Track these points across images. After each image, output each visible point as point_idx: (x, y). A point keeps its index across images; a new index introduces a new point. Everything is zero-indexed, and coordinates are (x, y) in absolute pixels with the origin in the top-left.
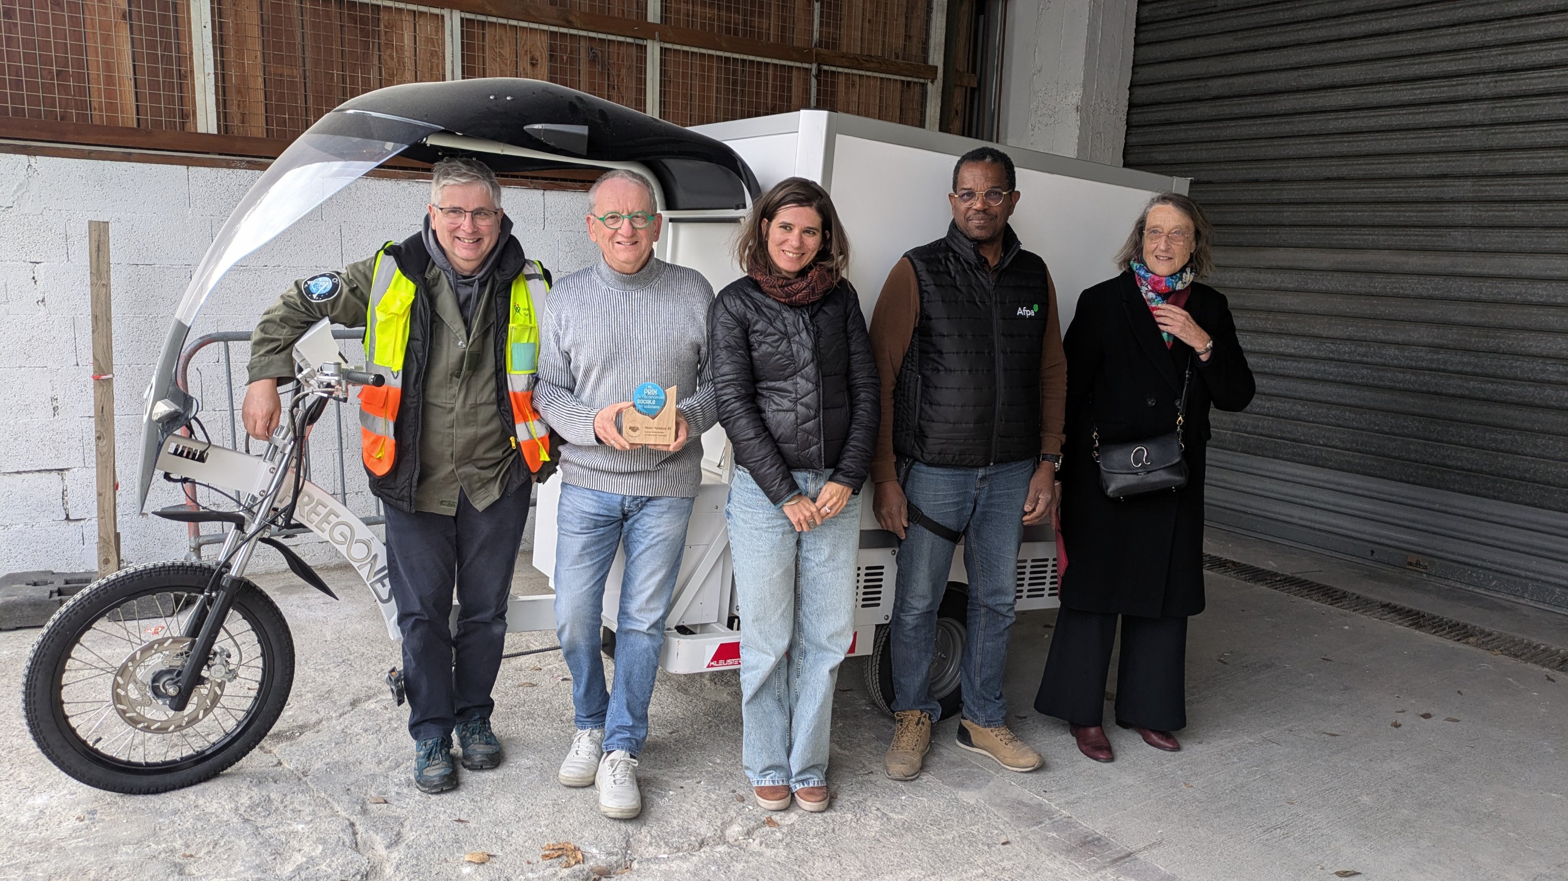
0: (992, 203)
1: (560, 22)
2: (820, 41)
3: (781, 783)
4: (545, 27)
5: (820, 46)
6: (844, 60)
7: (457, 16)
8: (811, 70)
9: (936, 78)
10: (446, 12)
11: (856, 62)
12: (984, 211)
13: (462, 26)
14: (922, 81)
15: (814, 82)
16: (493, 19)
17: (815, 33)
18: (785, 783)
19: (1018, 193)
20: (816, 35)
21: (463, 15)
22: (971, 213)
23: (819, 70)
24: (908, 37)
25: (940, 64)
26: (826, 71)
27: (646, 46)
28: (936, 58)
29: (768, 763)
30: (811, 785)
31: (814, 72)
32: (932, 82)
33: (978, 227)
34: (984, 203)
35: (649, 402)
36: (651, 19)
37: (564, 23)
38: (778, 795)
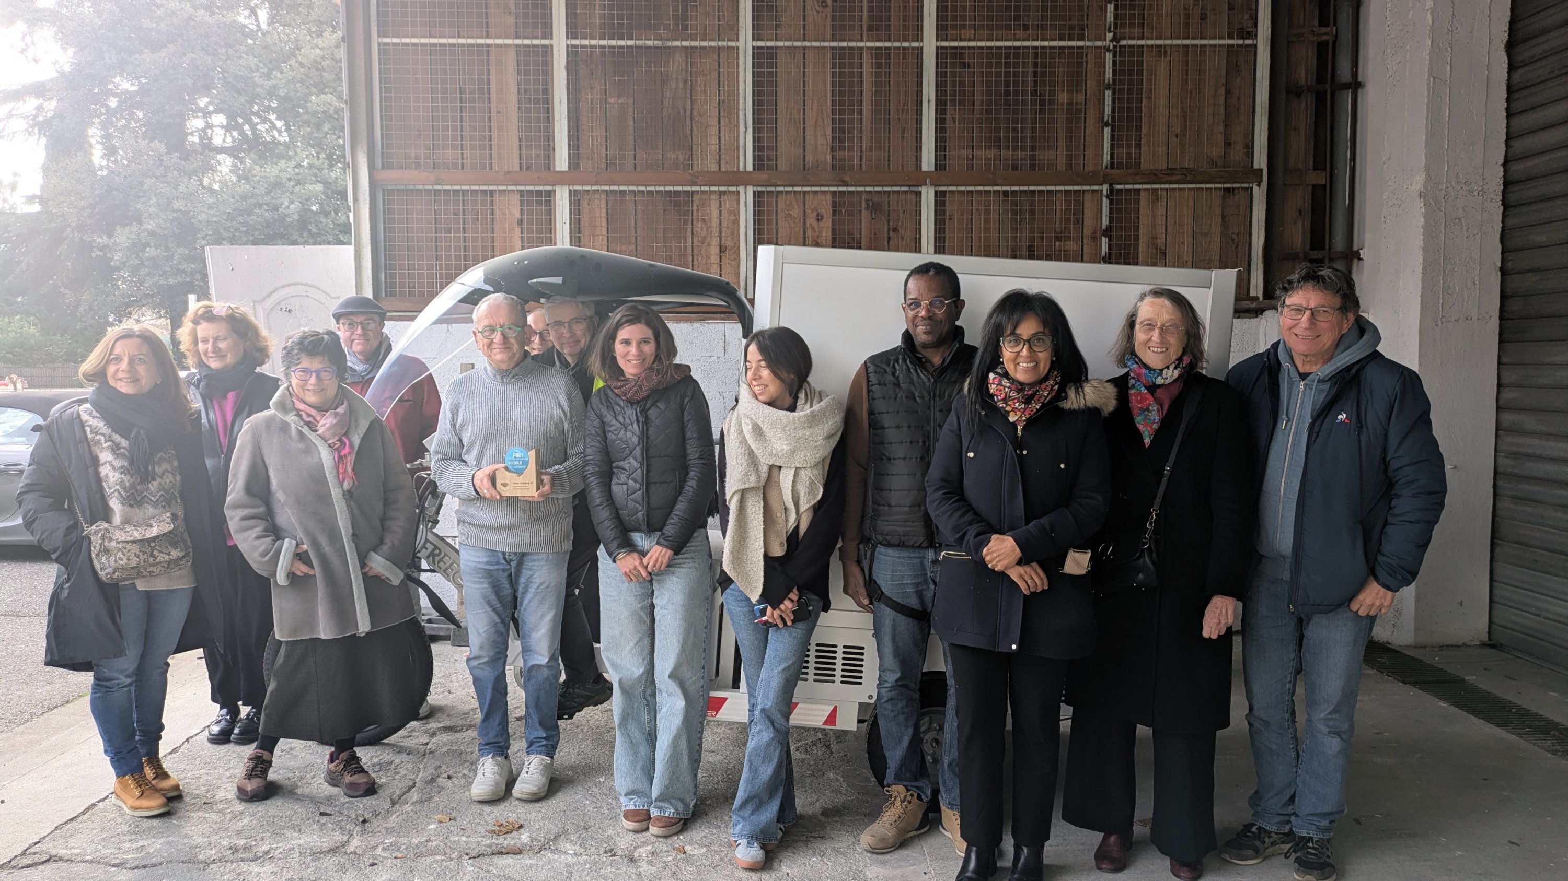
0: (937, 311)
1: (836, 183)
2: (1112, 163)
3: (641, 807)
4: (826, 189)
5: (1112, 168)
6: (1138, 177)
7: (750, 190)
8: (1101, 191)
9: (1261, 181)
10: (741, 189)
11: (1155, 176)
12: (930, 318)
13: (754, 197)
14: (1246, 185)
15: (1106, 202)
16: (781, 189)
17: (1105, 156)
18: (646, 808)
19: (963, 301)
20: (1107, 158)
21: (755, 189)
22: (918, 320)
23: (1112, 190)
24: (1228, 144)
25: (1264, 167)
26: (1118, 190)
27: (920, 192)
28: (1260, 160)
29: (631, 787)
30: (667, 815)
31: (1105, 192)
32: (1259, 185)
33: (925, 333)
34: (928, 311)
35: (517, 463)
36: (925, 168)
37: (840, 183)
38: (637, 818)
